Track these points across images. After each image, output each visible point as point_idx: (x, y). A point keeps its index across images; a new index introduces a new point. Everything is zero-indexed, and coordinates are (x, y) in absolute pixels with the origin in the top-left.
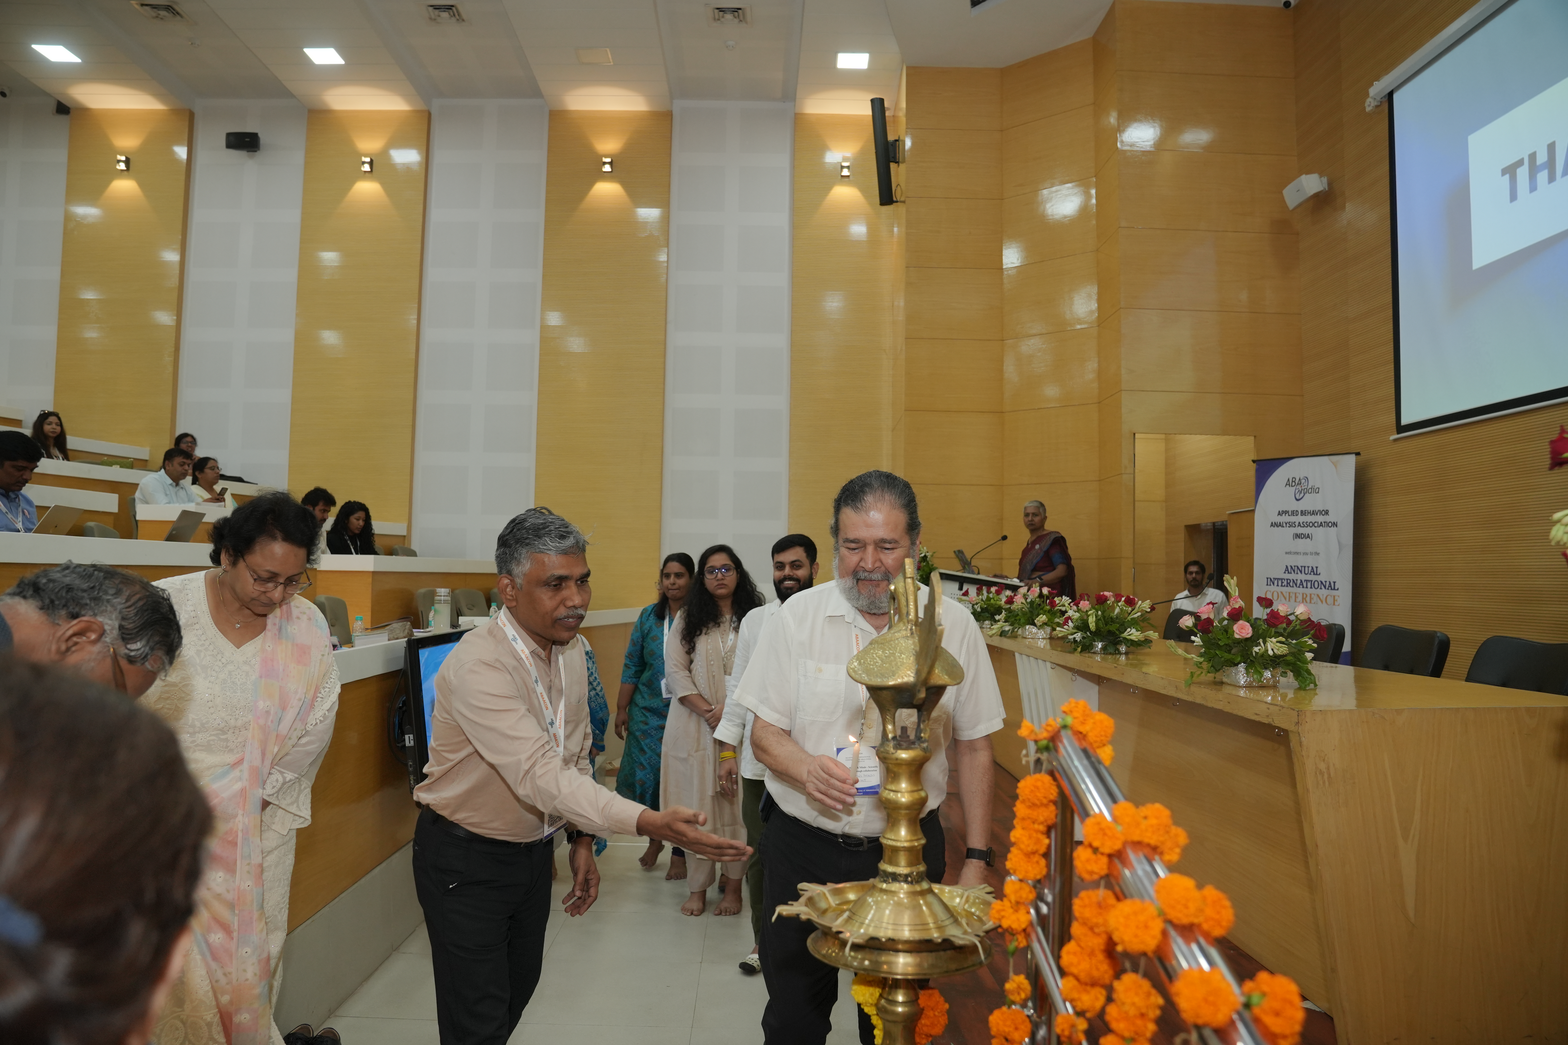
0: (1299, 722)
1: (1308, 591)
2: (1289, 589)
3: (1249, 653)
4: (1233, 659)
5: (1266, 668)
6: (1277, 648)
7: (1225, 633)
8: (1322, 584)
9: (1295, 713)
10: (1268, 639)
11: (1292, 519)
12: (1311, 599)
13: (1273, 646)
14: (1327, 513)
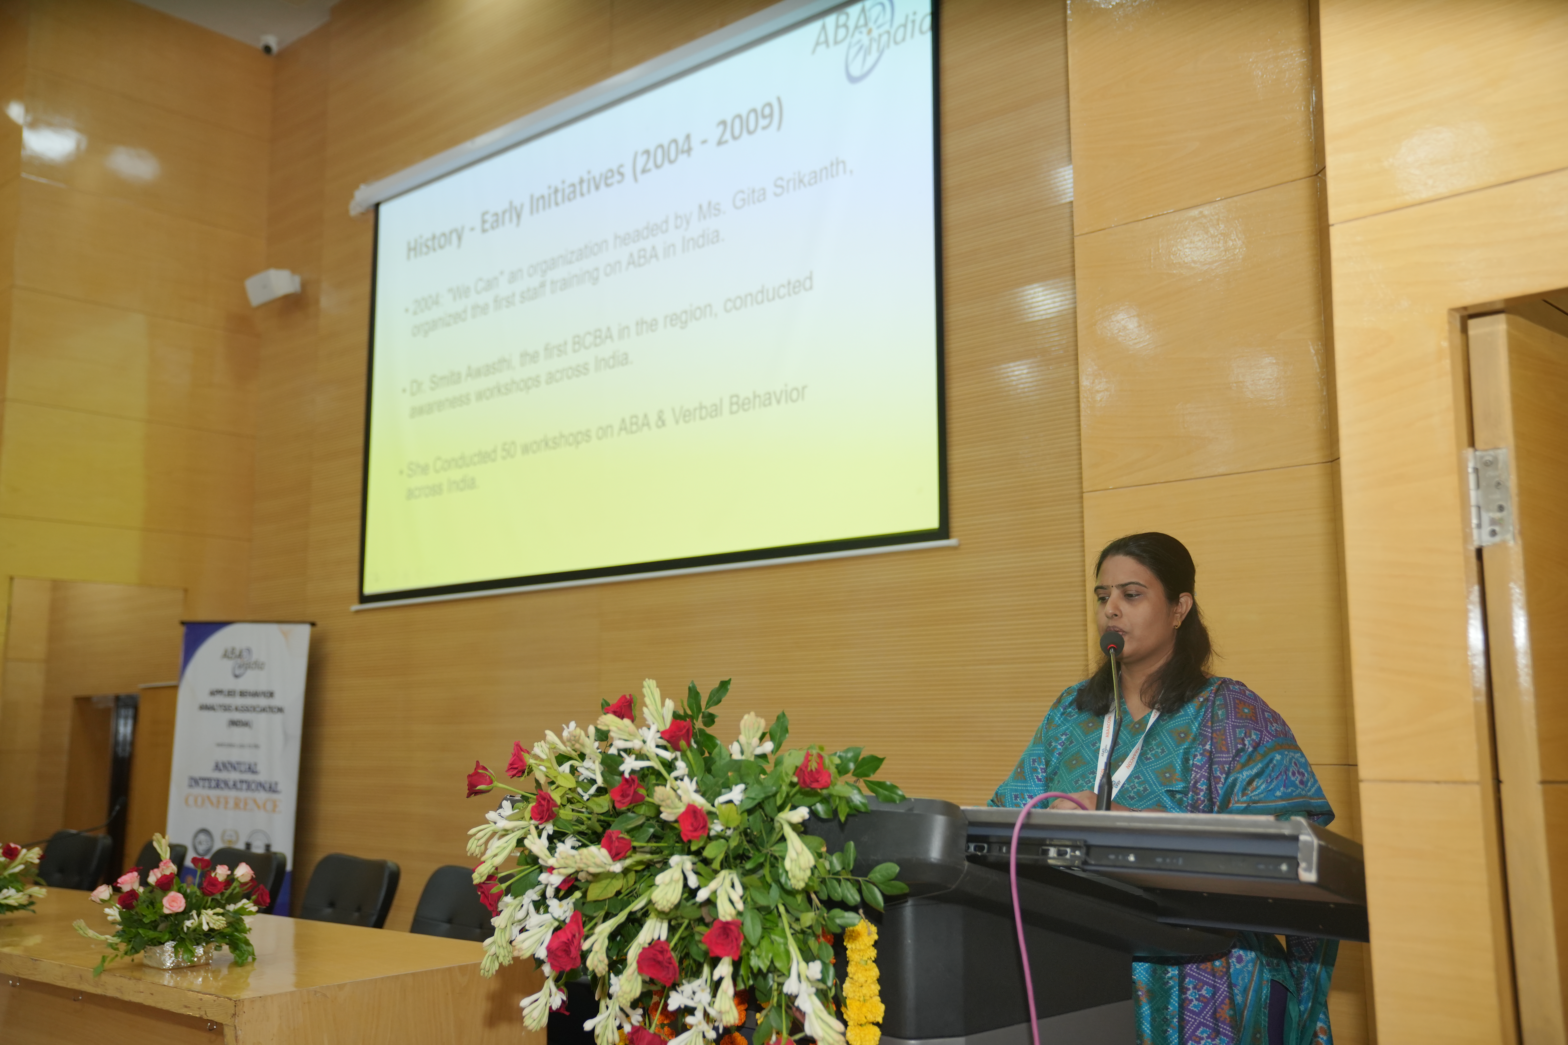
0: (235, 1014)
1: (243, 794)
2: (217, 792)
3: (179, 929)
4: (160, 938)
5: (198, 944)
6: (214, 921)
7: (150, 907)
8: (261, 786)
9: (232, 1004)
10: (203, 911)
11: (228, 701)
12: (246, 804)
13: (210, 919)
14: (271, 695)
